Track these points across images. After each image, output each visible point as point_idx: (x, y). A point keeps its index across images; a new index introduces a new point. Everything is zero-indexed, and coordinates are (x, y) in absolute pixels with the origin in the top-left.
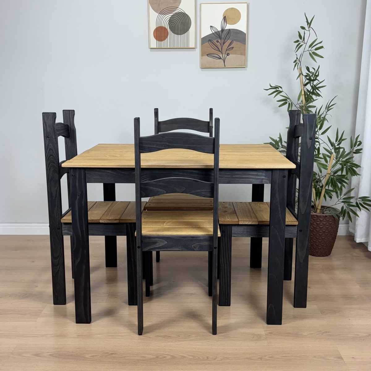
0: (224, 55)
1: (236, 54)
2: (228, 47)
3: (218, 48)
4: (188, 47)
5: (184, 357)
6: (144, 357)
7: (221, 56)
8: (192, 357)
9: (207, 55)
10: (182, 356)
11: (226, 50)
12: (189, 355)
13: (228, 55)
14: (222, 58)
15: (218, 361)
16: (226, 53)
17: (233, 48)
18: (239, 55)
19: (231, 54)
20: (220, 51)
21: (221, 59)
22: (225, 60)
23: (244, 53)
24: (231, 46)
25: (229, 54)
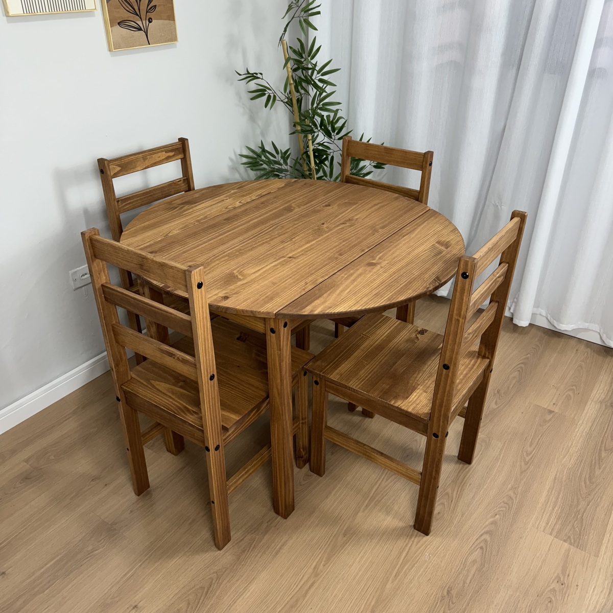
0: (144, 22)
1: (161, 19)
2: (148, 5)
3: (134, 9)
4: (84, 9)
5: (494, 523)
6: (474, 561)
7: (140, 23)
8: (497, 516)
9: (119, 24)
10: (492, 523)
11: (147, 12)
12: (491, 517)
13: (150, 21)
14: (143, 29)
15: (516, 497)
16: (147, 19)
17: (155, 6)
18: (166, 20)
19: (154, 20)
20: (138, 16)
21: (140, 29)
22: (147, 32)
23: (170, 16)
24: (152, 4)
25: (151, 19)
